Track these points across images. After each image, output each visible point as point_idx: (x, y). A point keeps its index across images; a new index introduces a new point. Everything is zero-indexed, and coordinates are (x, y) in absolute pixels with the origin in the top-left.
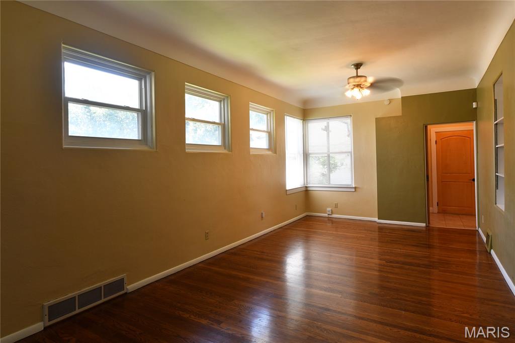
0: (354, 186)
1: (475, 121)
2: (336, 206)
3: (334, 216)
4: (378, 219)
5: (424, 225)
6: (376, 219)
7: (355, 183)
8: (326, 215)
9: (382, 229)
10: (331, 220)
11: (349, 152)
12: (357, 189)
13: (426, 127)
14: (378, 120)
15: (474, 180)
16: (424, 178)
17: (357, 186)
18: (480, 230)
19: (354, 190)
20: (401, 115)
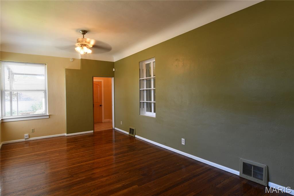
0: (48, 114)
1: (113, 77)
2: (33, 131)
3: (31, 139)
4: (67, 134)
5: (92, 131)
6: (66, 134)
7: (49, 112)
8: (24, 140)
10: (27, 143)
11: (44, 90)
12: (50, 117)
13: (93, 77)
15: (101, 106)
16: (92, 106)
17: (50, 114)
18: (116, 128)
19: (48, 117)
20: (80, 69)
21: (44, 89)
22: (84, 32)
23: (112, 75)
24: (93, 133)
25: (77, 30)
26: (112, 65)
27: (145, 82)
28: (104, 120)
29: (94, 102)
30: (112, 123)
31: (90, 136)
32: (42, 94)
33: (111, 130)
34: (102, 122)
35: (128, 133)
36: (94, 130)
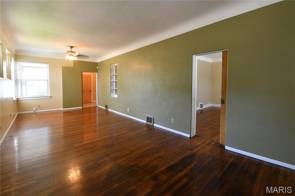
0: (49, 96)
2: (39, 106)
3: (38, 111)
6: (62, 109)
7: (50, 94)
8: (33, 112)
9: (65, 113)
10: (34, 113)
12: (51, 97)
13: (82, 73)
14: (63, 67)
15: (90, 91)
16: (82, 91)
17: (51, 96)
18: (98, 106)
19: (50, 98)
20: (73, 67)
21: (47, 79)
22: (72, 47)
23: (96, 71)
24: (82, 109)
25: (67, 46)
26: (96, 64)
27: (114, 77)
28: (92, 101)
29: (83, 88)
30: (96, 102)
31: (79, 110)
32: (46, 83)
33: (96, 107)
34: (91, 103)
35: (104, 108)
36: (83, 107)
